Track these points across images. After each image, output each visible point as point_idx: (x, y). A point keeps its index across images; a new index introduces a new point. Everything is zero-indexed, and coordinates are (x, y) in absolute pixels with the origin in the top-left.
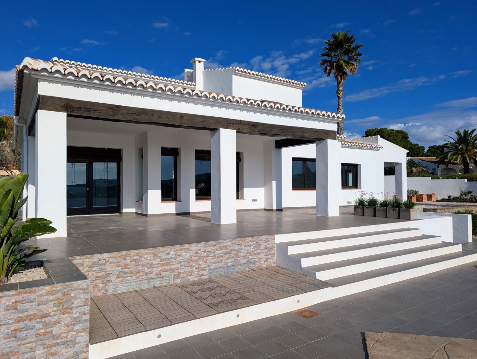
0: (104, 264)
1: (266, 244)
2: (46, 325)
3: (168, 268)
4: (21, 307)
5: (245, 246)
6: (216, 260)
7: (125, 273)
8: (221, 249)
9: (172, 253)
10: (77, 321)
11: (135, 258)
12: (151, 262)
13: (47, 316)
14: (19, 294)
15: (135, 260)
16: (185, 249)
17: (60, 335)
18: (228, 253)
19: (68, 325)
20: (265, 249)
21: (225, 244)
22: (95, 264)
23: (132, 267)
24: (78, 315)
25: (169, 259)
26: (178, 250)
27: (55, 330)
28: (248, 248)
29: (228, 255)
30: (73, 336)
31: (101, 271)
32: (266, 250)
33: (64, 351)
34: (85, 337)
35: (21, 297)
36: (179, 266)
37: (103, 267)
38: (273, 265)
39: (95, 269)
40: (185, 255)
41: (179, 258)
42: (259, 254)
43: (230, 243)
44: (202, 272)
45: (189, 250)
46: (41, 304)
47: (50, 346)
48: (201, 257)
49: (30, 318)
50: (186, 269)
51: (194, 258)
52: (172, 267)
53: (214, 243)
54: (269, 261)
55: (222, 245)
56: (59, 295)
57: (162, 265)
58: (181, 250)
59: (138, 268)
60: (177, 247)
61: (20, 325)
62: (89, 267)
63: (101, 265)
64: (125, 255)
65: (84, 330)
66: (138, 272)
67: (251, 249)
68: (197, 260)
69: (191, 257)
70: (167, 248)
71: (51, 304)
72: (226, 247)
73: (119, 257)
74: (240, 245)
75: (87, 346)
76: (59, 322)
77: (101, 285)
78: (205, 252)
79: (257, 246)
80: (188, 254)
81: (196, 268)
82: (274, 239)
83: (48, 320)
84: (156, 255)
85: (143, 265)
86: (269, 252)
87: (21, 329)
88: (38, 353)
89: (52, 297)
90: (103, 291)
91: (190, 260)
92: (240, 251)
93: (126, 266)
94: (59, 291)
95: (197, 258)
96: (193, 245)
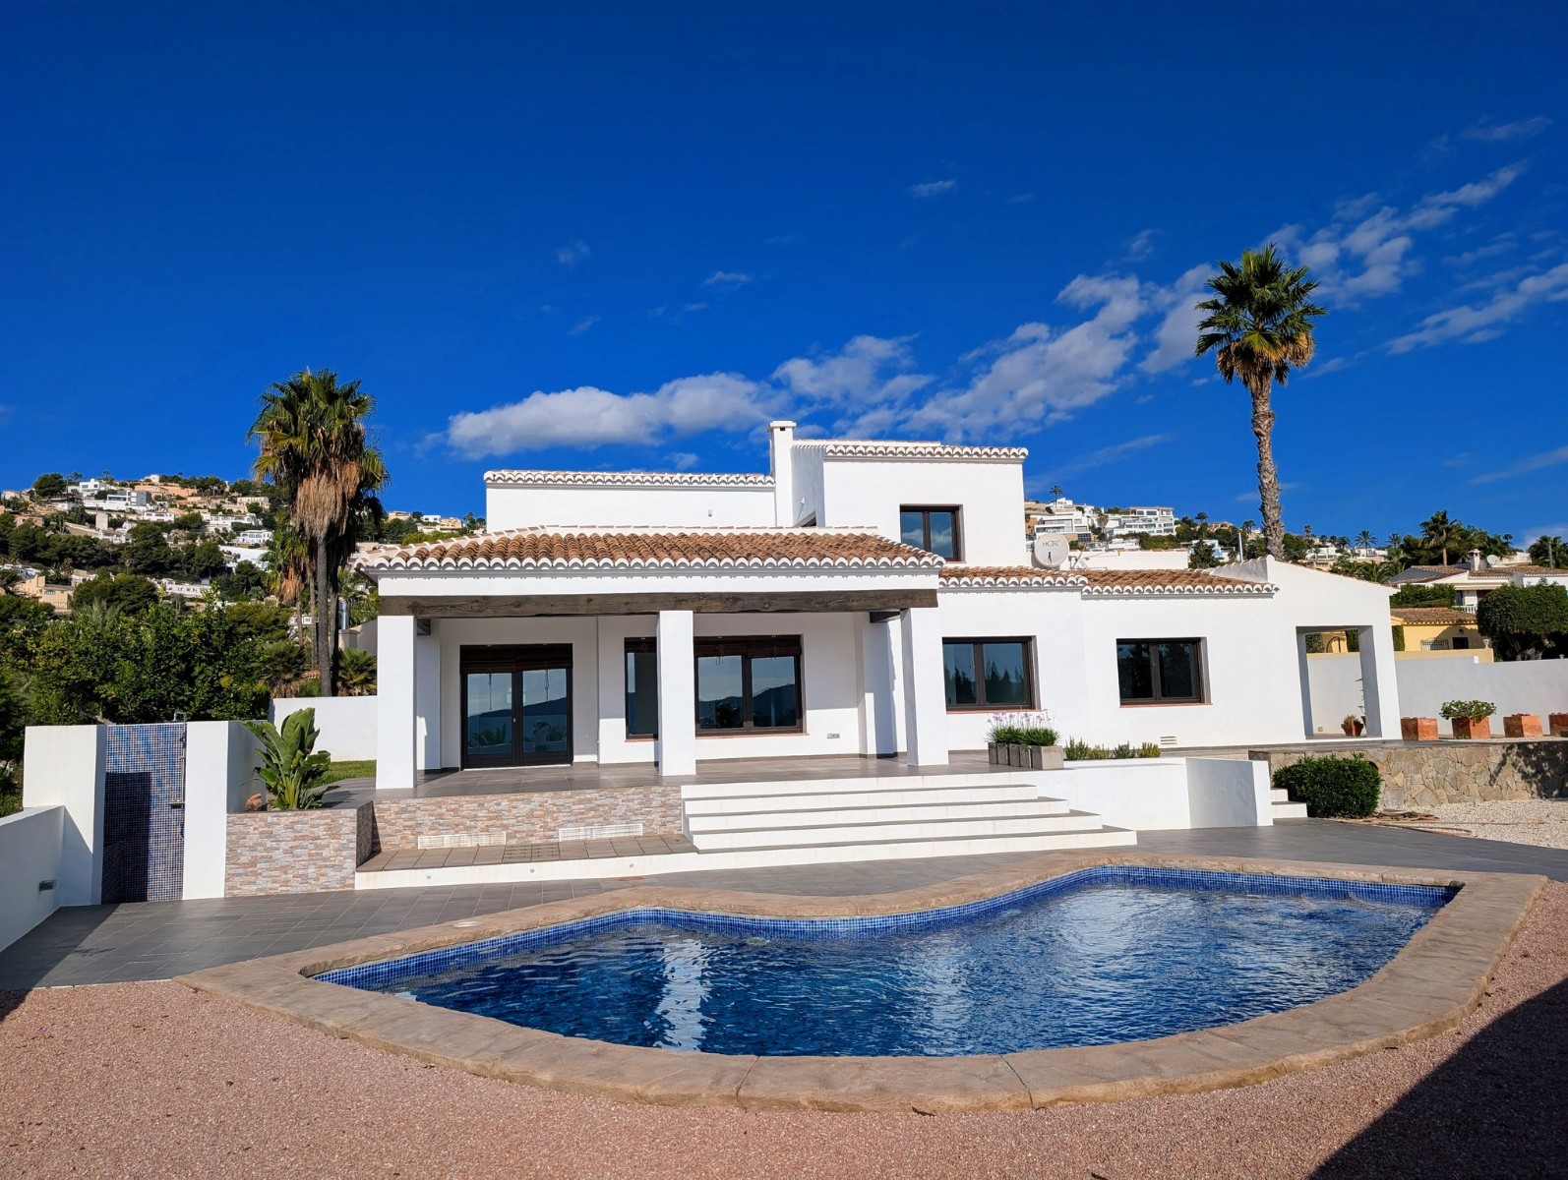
0: (415, 811)
1: (664, 799)
2: (317, 847)
3: (499, 823)
4: (298, 827)
5: (623, 801)
6: (573, 818)
7: (440, 825)
8: (581, 802)
9: (505, 803)
10: (343, 848)
11: (453, 807)
12: (474, 813)
13: (318, 838)
14: (296, 815)
15: (453, 810)
16: (523, 800)
17: (329, 858)
18: (591, 809)
19: (336, 850)
20: (661, 806)
21: (588, 796)
22: (403, 811)
23: (449, 818)
24: (345, 842)
25: (500, 811)
26: (512, 801)
27: (325, 853)
28: (629, 804)
29: (593, 812)
30: (340, 861)
31: (410, 819)
32: (663, 809)
33: (332, 873)
34: (351, 863)
35: (296, 819)
36: (514, 821)
37: (413, 815)
38: (676, 832)
39: (404, 816)
40: (523, 808)
41: (514, 811)
42: (648, 813)
43: (597, 795)
44: (550, 833)
45: (529, 801)
46: (312, 826)
47: (320, 867)
48: (548, 812)
49: (304, 838)
50: (525, 827)
51: (536, 813)
52: (505, 822)
53: (569, 793)
54: (668, 825)
55: (582, 797)
56: (329, 821)
57: (490, 819)
58: (517, 800)
59: (457, 820)
60: (512, 796)
61: (296, 843)
62: (397, 813)
63: (410, 812)
64: (440, 802)
65: (350, 857)
66: (457, 825)
67: (635, 805)
68: (543, 816)
69: (532, 810)
70: (498, 797)
71: (322, 828)
72: (589, 801)
73: (432, 804)
74: (615, 798)
75: (354, 873)
76: (328, 846)
77: (410, 837)
78: (554, 805)
79: (646, 802)
80: (529, 807)
81: (541, 827)
82: (680, 791)
83: (319, 842)
84: (481, 805)
85: (464, 817)
86: (669, 813)
87: (296, 847)
88: (310, 871)
89: (322, 822)
90: (413, 844)
91: (530, 815)
92: (614, 807)
93: (441, 816)
94: (328, 817)
95: (543, 813)
96: (537, 795)
